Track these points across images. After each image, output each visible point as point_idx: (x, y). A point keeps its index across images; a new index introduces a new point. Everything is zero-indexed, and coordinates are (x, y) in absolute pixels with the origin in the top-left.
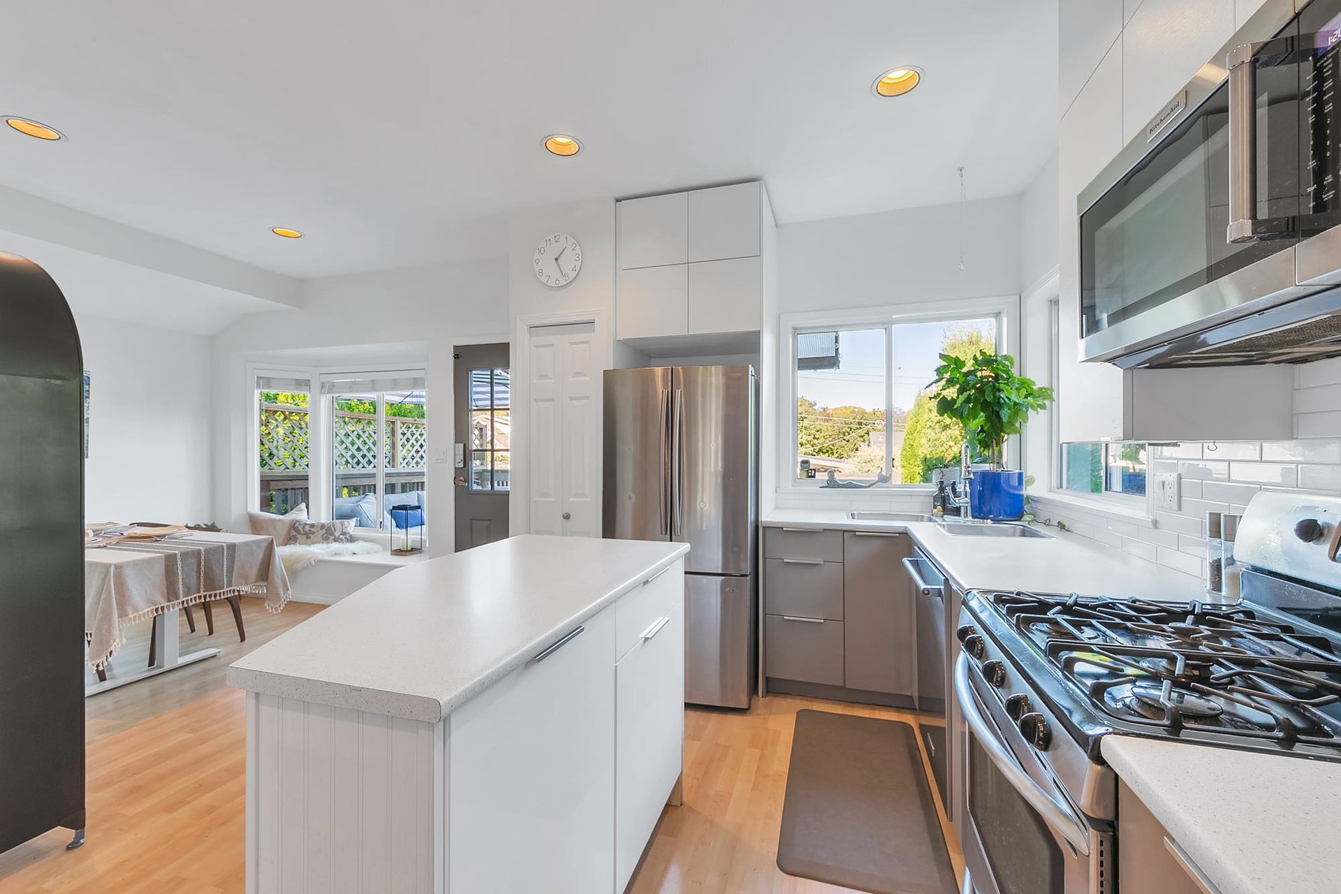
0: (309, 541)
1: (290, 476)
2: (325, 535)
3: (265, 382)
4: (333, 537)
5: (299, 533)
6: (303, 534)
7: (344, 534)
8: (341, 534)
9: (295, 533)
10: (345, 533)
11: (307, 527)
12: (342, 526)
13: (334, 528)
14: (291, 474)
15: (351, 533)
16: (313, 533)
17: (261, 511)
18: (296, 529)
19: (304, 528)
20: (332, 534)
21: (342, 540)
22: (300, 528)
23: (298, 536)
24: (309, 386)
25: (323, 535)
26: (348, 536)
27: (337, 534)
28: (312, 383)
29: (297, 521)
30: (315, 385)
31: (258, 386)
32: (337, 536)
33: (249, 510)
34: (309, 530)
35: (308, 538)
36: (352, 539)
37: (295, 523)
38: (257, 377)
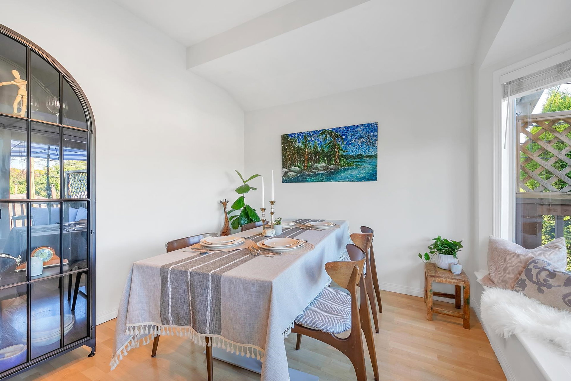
0: (541, 295)
5: (530, 279)
6: (534, 282)
9: (525, 278)
11: (543, 275)
16: (550, 287)
18: (528, 272)
19: (538, 273)
22: (534, 272)
23: (527, 282)
29: (535, 262)
34: (546, 280)
35: (540, 291)
37: (530, 263)
38: (505, 84)
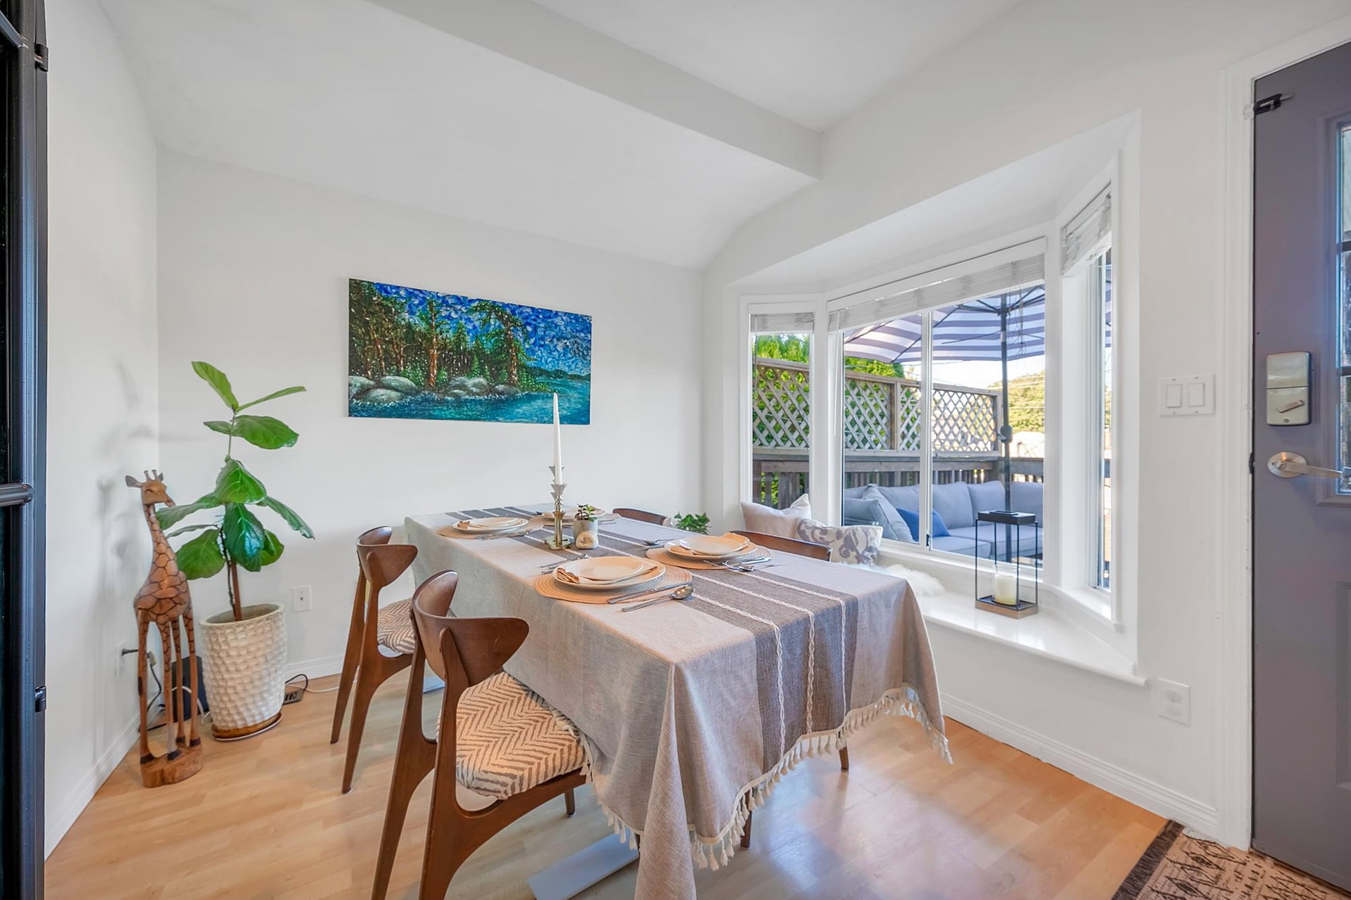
1: (781, 456)
2: (844, 549)
3: (761, 320)
4: (855, 553)
7: (869, 549)
8: (865, 550)
10: (871, 547)
11: (817, 533)
12: (867, 536)
13: (856, 538)
14: (781, 453)
15: (880, 549)
17: (754, 502)
18: (803, 534)
19: (813, 533)
20: (854, 549)
21: (867, 558)
22: (808, 532)
24: (813, 321)
25: (841, 548)
26: (875, 554)
27: (861, 549)
28: (817, 318)
29: (803, 521)
30: (821, 320)
31: (753, 328)
32: (860, 552)
33: (741, 500)
34: (821, 538)
36: (880, 560)
37: (800, 525)
38: (752, 316)
